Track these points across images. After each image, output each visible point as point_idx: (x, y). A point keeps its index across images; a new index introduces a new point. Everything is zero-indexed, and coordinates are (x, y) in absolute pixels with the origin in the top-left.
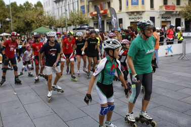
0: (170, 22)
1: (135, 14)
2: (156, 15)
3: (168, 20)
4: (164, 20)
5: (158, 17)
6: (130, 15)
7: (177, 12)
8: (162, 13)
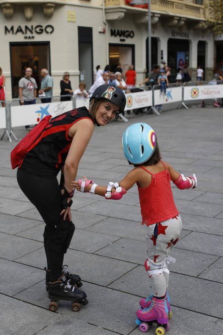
0: (132, 47)
1: (29, 13)
2: (96, 24)
3: (128, 41)
4: (116, 40)
5: (100, 29)
6: (8, 17)
7: (154, 14)
8: (115, 16)
